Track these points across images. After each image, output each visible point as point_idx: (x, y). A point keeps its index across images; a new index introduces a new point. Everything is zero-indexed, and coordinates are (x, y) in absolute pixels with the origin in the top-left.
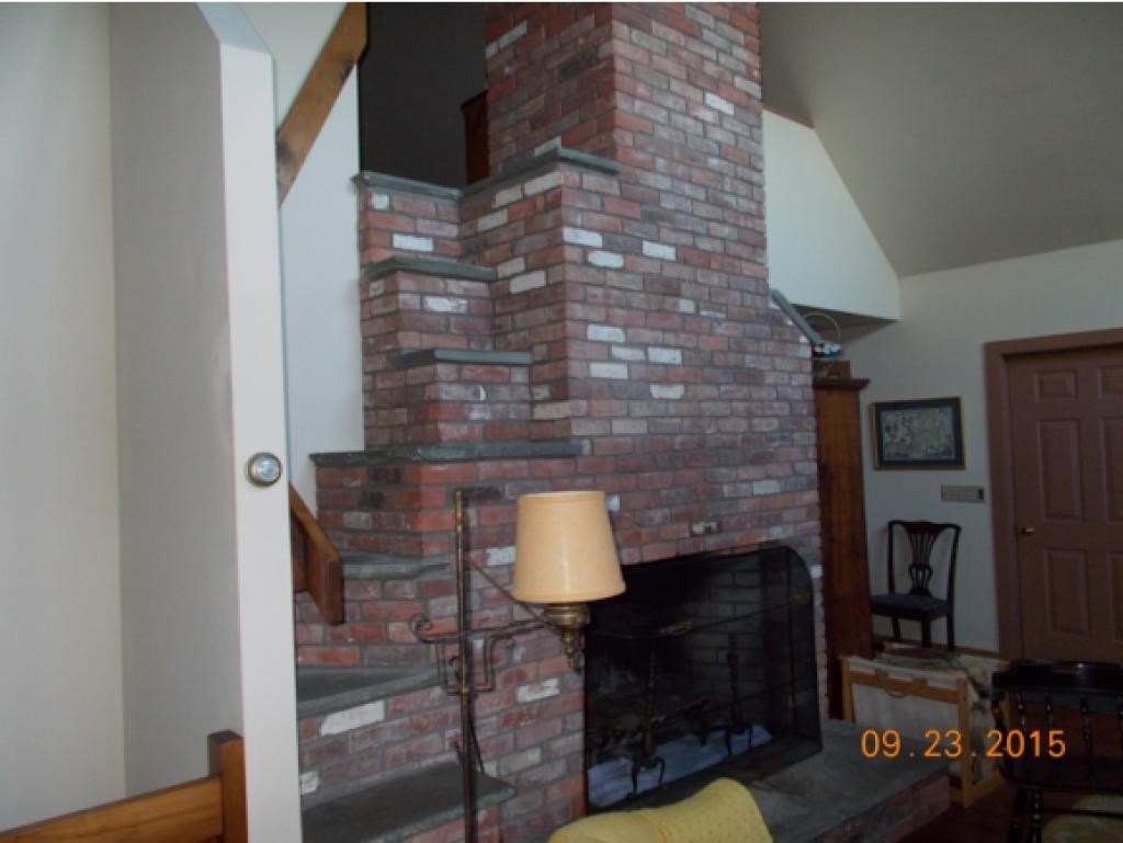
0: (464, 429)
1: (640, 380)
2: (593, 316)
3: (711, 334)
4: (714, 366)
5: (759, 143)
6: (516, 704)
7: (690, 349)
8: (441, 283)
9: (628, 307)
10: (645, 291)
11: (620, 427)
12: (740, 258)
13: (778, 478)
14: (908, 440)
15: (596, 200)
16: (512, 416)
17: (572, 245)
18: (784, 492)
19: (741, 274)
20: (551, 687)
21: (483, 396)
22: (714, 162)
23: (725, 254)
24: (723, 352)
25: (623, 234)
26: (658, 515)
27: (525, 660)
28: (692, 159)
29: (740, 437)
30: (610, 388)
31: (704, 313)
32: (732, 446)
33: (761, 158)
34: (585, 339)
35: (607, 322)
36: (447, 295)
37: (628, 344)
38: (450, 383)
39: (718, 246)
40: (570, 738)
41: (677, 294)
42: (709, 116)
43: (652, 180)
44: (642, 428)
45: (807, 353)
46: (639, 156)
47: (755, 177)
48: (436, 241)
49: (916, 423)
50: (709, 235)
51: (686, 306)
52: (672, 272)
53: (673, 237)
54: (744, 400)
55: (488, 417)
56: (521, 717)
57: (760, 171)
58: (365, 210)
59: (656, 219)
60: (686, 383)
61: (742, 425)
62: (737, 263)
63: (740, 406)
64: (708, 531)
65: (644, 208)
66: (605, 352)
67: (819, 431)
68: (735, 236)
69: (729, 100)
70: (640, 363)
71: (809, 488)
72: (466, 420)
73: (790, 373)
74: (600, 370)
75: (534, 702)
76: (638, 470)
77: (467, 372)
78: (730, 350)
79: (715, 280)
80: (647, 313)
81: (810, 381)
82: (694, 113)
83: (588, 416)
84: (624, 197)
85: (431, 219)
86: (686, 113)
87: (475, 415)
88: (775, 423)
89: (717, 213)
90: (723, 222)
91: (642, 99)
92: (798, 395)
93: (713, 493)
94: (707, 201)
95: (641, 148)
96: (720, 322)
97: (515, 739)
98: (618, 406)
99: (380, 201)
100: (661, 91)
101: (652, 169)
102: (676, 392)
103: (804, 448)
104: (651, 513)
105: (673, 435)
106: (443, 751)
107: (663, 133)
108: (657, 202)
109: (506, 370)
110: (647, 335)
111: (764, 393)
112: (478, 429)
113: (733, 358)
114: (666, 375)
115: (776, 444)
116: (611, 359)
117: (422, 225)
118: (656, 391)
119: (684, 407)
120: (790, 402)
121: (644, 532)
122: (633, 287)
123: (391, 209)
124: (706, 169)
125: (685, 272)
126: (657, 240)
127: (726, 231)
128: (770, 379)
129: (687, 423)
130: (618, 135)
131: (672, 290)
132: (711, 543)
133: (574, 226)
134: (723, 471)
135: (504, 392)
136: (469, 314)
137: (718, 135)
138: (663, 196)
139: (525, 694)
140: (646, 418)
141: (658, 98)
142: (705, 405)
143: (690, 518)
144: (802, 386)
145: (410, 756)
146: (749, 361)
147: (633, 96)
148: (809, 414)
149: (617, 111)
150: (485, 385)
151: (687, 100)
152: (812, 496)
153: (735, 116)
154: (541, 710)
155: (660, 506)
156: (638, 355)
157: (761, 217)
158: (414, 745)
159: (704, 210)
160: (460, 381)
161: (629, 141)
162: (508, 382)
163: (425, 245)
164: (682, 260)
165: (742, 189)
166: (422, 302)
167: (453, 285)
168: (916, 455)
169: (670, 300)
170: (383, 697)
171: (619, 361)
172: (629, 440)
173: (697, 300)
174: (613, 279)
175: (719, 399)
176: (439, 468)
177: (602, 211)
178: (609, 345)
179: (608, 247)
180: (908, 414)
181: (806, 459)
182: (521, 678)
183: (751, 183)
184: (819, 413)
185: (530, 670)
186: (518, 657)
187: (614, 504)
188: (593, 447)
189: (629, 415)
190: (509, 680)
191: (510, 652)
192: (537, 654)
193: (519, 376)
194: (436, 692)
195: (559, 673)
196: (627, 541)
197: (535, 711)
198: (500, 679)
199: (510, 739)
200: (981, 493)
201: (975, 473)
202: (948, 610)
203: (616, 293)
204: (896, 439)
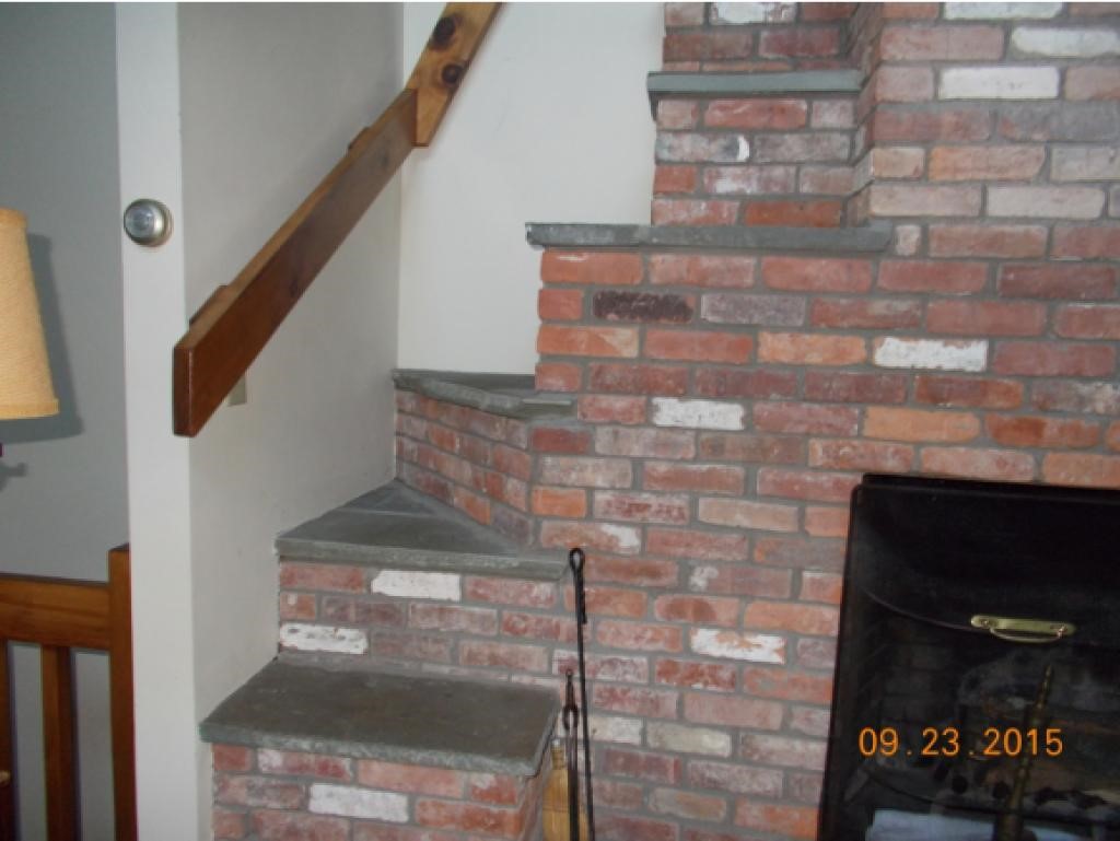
0: (701, 209)
1: (1093, 102)
6: (688, 650)
11: (1004, 202)
16: (806, 188)
20: (766, 649)
21: (744, 151)
26: (1106, 395)
27: (714, 587)
34: (937, 20)
38: (679, 132)
40: (798, 745)
55: (752, 188)
56: (695, 674)
72: (706, 195)
74: (967, 83)
75: (724, 659)
76: (1055, 294)
77: (715, 114)
83: (922, 178)
87: (725, 186)
97: (680, 703)
98: (1025, 159)
104: (1084, 389)
106: (549, 674)
109: (802, 105)
112: (729, 211)
121: (1052, 423)
135: (793, 146)
136: (799, 20)
139: (706, 641)
140: (1102, 183)
145: (495, 661)
150: (752, 133)
154: (740, 678)
155: (1113, 374)
158: (502, 650)
160: (700, 129)
162: (803, 128)
166: (708, 13)
170: (463, 571)
171: (1033, 59)
172: (1038, 231)
176: (573, 258)
178: (1005, 26)
182: (704, 615)
185: (725, 608)
186: (699, 580)
187: (971, 356)
188: (925, 237)
189: (1045, 177)
190: (675, 610)
191: (686, 570)
192: (742, 584)
193: (832, 116)
194: (543, 589)
195: (789, 633)
196: (998, 436)
197: (725, 674)
198: (659, 604)
199: (670, 700)
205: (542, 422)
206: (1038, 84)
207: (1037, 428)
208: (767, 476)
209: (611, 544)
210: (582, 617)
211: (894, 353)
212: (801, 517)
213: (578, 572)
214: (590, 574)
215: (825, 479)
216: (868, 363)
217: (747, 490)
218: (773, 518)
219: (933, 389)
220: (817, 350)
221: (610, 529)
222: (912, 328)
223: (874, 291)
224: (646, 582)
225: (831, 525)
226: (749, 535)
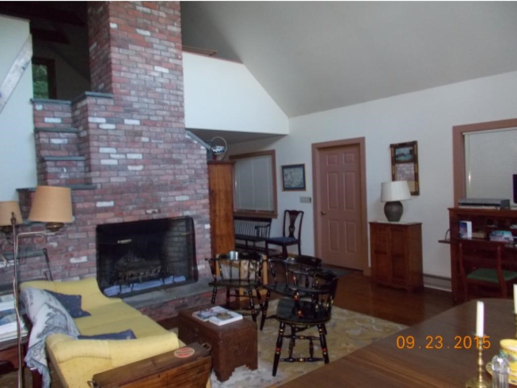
0: (58, 181)
1: (123, 165)
2: (101, 144)
3: (157, 147)
4: (158, 158)
5: (182, 81)
6: (70, 263)
7: (146, 154)
8: (57, 135)
9: (118, 141)
10: (125, 135)
11: (113, 180)
12: (171, 122)
13: (189, 195)
14: (291, 180)
15: (103, 107)
16: (78, 176)
17: (92, 123)
18: (190, 200)
19: (171, 127)
20: (84, 259)
21: (65, 170)
22: (159, 90)
23: (164, 120)
24: (162, 154)
25: (115, 117)
26: (131, 207)
27: (73, 250)
28: (148, 90)
29: (169, 182)
30: (109, 168)
31: (153, 141)
32: (166, 185)
33: (182, 86)
34: (98, 152)
35: (109, 146)
36: (59, 138)
37: (117, 153)
38: (51, 167)
39: (160, 118)
41: (141, 135)
42: (156, 74)
43: (128, 98)
44: (124, 180)
45: (205, 152)
46: (123, 91)
47: (179, 93)
48: (62, 119)
49: (293, 174)
50: (156, 115)
51: (145, 139)
52: (139, 129)
53: (139, 117)
54: (172, 169)
55: (67, 177)
56: (71, 267)
57: (182, 91)
58: (34, 110)
59: (130, 111)
60: (144, 165)
61: (171, 178)
62: (169, 124)
63: (170, 172)
64: (154, 212)
65: (126, 108)
66: (107, 155)
67: (209, 179)
68: (168, 114)
69: (165, 67)
70: (123, 159)
71: (204, 197)
72: (58, 178)
73: (195, 160)
74: (104, 162)
75: (77, 263)
76: (122, 193)
77: (59, 164)
78: (165, 153)
79: (158, 130)
80: (127, 142)
81: (206, 162)
82: (149, 74)
83: (100, 176)
84: (116, 105)
85: (60, 111)
86: (146, 74)
87: (62, 176)
88: (187, 177)
89: (161, 107)
90: (164, 110)
91: (124, 71)
92: (199, 167)
93: (156, 200)
94: (155, 103)
95: (124, 88)
96: (161, 144)
97: (69, 273)
98: (114, 173)
99: (39, 107)
100: (133, 67)
101: (129, 94)
102: (140, 168)
103: (202, 185)
104: (128, 207)
105: (138, 182)
106: (41, 275)
107: (135, 82)
108: (131, 105)
109: (75, 162)
110: (126, 150)
111: (182, 167)
112: (63, 181)
113: (167, 156)
114: (135, 162)
115: (187, 184)
116: (110, 158)
117: (56, 114)
118: (130, 168)
119: (143, 173)
120: (195, 169)
121: (124, 213)
122: (121, 135)
123: (44, 110)
124: (155, 92)
125: (145, 128)
126: (132, 118)
127: (164, 113)
128: (185, 162)
129: (145, 178)
130: (113, 85)
131: (139, 134)
132: (155, 217)
133: (93, 116)
134: (161, 193)
135: (74, 169)
136: (69, 143)
137: (161, 80)
138: (133, 104)
139: (73, 260)
140: (126, 177)
141: (131, 70)
142: (153, 172)
143: (145, 208)
144: (201, 164)
145: (28, 276)
146: (174, 156)
147: (120, 71)
148: (205, 173)
149: (113, 77)
150: (66, 168)
151: (146, 70)
152: (207, 201)
153: (170, 73)
154: (80, 266)
155: (131, 204)
156: (123, 156)
157: (182, 106)
158: (30, 272)
159: (153, 107)
160: (56, 166)
161: (118, 86)
162: (76, 166)
163: (58, 121)
164: (143, 123)
165: (173, 98)
166: (49, 141)
167: (61, 135)
168: (293, 186)
169: (137, 139)
171: (114, 159)
172: (118, 184)
173: (150, 138)
174: (111, 133)
175: (160, 169)
177: (106, 110)
178: (109, 154)
179: (108, 122)
180: (292, 170)
181: (203, 188)
182: (72, 256)
183: (177, 95)
184: (209, 172)
185: (76, 254)
186: (70, 249)
187: (111, 204)
188: (102, 188)
189: (118, 176)
190: (66, 256)
191: (67, 248)
192: (78, 249)
193: (81, 164)
194: (38, 258)
195: (88, 255)
196: (116, 216)
197: (77, 265)
198: (63, 256)
199: (67, 273)
200: (311, 199)
201: (309, 192)
202: (298, 242)
203: (112, 137)
204: (288, 180)
206: (115, 162)
207: (122, 214)
208: (80, 228)
209: (52, 247)
210: (47, 260)
211: (100, 204)
212: (87, 234)
213: (46, 254)
214: (48, 253)
215: (91, 227)
216: (95, 207)
217: (77, 231)
218: (83, 236)
219: (106, 210)
220: (87, 205)
221: (51, 244)
222: (102, 200)
223: (95, 195)
224: (59, 252)
225: (93, 235)
226: (78, 239)
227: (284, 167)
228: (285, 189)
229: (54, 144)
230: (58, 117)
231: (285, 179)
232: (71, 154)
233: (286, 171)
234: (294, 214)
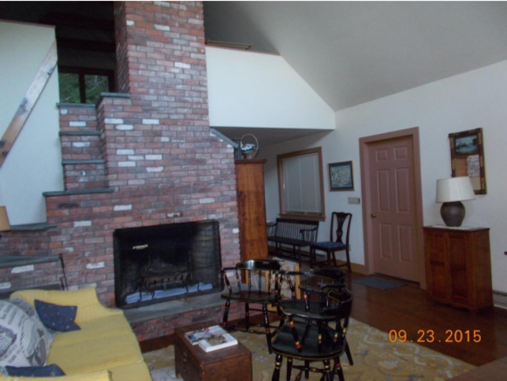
0: (77, 185)
1: (141, 166)
2: (119, 146)
3: (178, 147)
4: (179, 159)
5: (205, 76)
6: (86, 269)
7: (166, 154)
8: (79, 138)
9: (136, 142)
10: (144, 136)
11: (131, 182)
12: (193, 120)
13: (214, 197)
14: (338, 179)
15: (120, 108)
16: (97, 180)
17: (109, 124)
18: (216, 202)
19: (194, 125)
20: (101, 265)
21: (84, 174)
22: (180, 87)
23: (185, 119)
24: (184, 154)
25: (133, 118)
26: (150, 211)
27: (90, 256)
28: (167, 87)
29: (192, 184)
30: (127, 170)
31: (174, 141)
32: (189, 187)
33: (206, 81)
34: (116, 154)
35: (126, 148)
36: (81, 141)
37: (135, 155)
38: (70, 171)
39: (182, 117)
40: (109, 281)
41: (160, 135)
42: (177, 71)
43: (147, 97)
44: (143, 182)
45: (232, 151)
46: (141, 90)
47: (202, 89)
48: (87, 122)
49: (340, 172)
50: (177, 113)
51: (165, 139)
52: (158, 128)
53: (158, 116)
54: (194, 170)
55: (87, 180)
56: (88, 273)
57: (206, 86)
58: (60, 114)
59: (149, 110)
60: (164, 166)
61: (194, 179)
62: (192, 122)
63: (193, 172)
64: (176, 216)
65: (144, 108)
66: (126, 158)
67: (237, 179)
68: (190, 111)
69: (187, 63)
70: (142, 160)
71: (232, 199)
72: (77, 182)
73: (221, 159)
74: (122, 164)
75: (93, 269)
76: (140, 196)
77: (78, 167)
78: (187, 153)
79: (180, 129)
80: (145, 143)
81: (233, 161)
82: (169, 71)
83: (117, 179)
84: (134, 105)
85: (85, 115)
86: (165, 71)
87: (81, 180)
88: (212, 178)
89: (182, 105)
90: (184, 108)
91: (142, 69)
92: (226, 167)
93: (178, 203)
94: (176, 101)
95: (142, 87)
96: (182, 143)
97: (86, 279)
98: (132, 175)
99: (64, 112)
100: (152, 65)
101: (148, 93)
102: (160, 169)
103: (229, 186)
104: (147, 210)
105: (157, 184)
106: (57, 281)
107: (154, 80)
108: (150, 105)
109: (94, 165)
110: (145, 151)
111: (205, 167)
112: (83, 185)
113: (189, 156)
114: (155, 164)
115: (212, 185)
116: (127, 160)
117: (81, 117)
118: (149, 169)
119: (163, 174)
120: (221, 170)
121: (143, 217)
122: (138, 135)
123: (68, 114)
124: (175, 90)
125: (165, 127)
126: (150, 118)
127: (186, 110)
128: (210, 162)
129: (165, 180)
130: (130, 84)
131: (159, 134)
132: (177, 220)
133: (110, 118)
134: (183, 195)
135: (93, 172)
136: (91, 146)
137: (182, 76)
138: (153, 102)
139: (90, 266)
140: (145, 179)
141: (149, 68)
142: (174, 173)
143: (166, 212)
144: (228, 164)
145: (44, 281)
146: (198, 156)
147: (138, 69)
148: (232, 174)
149: (130, 76)
150: (85, 170)
151: (165, 67)
152: (234, 203)
153: (191, 69)
154: (97, 272)
155: (150, 207)
156: (141, 158)
157: (206, 103)
158: (45, 278)
159: (174, 105)
160: (75, 170)
161: (136, 85)
162: (95, 169)
163: (83, 124)
164: (163, 123)
165: (195, 94)
166: (71, 145)
167: (84, 138)
168: (341, 185)
169: (156, 139)
170: (35, 263)
171: (131, 160)
172: (136, 187)
173: (170, 137)
174: (128, 134)
175: (182, 170)
177: (123, 111)
178: (127, 156)
179: (125, 123)
180: (339, 168)
181: (230, 190)
182: (88, 261)
183: (200, 92)
184: (237, 172)
185: (92, 259)
186: (87, 254)
187: (129, 207)
188: (119, 189)
189: (136, 178)
190: (83, 262)
191: (84, 253)
192: (95, 254)
193: (100, 167)
194: (53, 264)
195: (105, 260)
196: (135, 220)
197: (94, 271)
198: (79, 261)
199: (83, 279)
200: (359, 200)
201: (357, 192)
202: (346, 247)
203: (130, 138)
204: (335, 179)
205: (50, 230)
206: (133, 164)
207: (141, 218)
208: (97, 233)
209: (67, 252)
210: (63, 266)
211: (117, 208)
212: (105, 239)
213: (62, 259)
214: (64, 258)
215: (108, 232)
216: (113, 210)
217: (94, 236)
218: (100, 240)
219: (124, 213)
220: (104, 209)
221: (67, 249)
222: (120, 204)
223: (112, 198)
224: (76, 257)
225: (110, 240)
226: (95, 244)
227: (331, 165)
228: (333, 189)
229: (76, 148)
230: (83, 121)
231: (332, 179)
232: (93, 157)
233: (333, 169)
234: (341, 216)
